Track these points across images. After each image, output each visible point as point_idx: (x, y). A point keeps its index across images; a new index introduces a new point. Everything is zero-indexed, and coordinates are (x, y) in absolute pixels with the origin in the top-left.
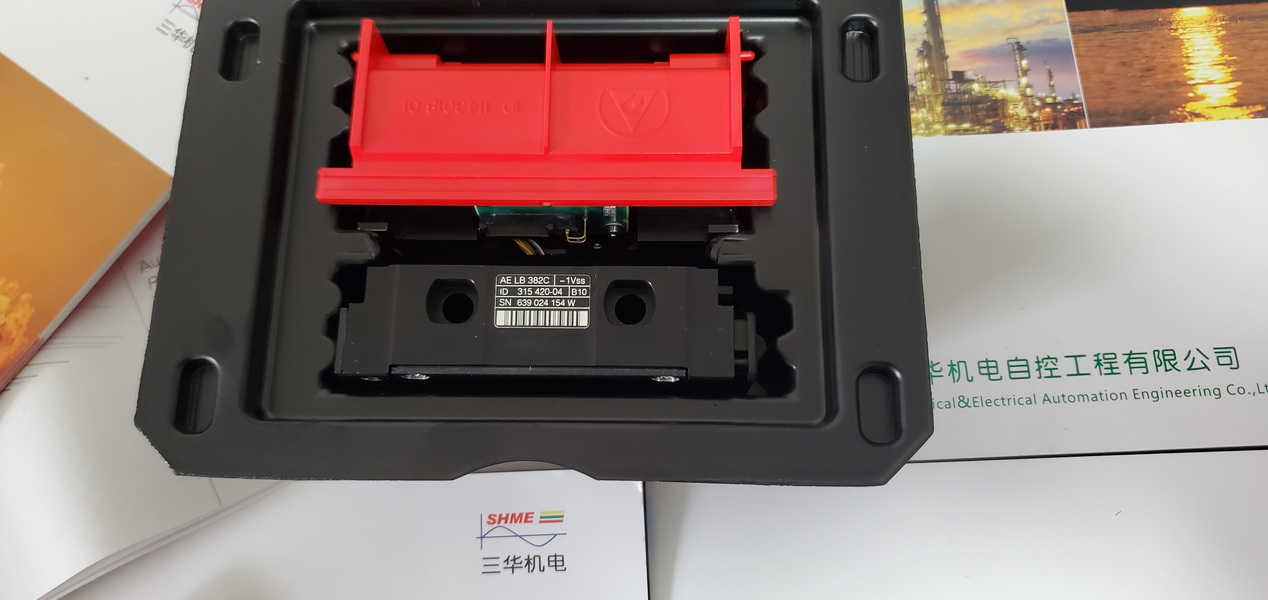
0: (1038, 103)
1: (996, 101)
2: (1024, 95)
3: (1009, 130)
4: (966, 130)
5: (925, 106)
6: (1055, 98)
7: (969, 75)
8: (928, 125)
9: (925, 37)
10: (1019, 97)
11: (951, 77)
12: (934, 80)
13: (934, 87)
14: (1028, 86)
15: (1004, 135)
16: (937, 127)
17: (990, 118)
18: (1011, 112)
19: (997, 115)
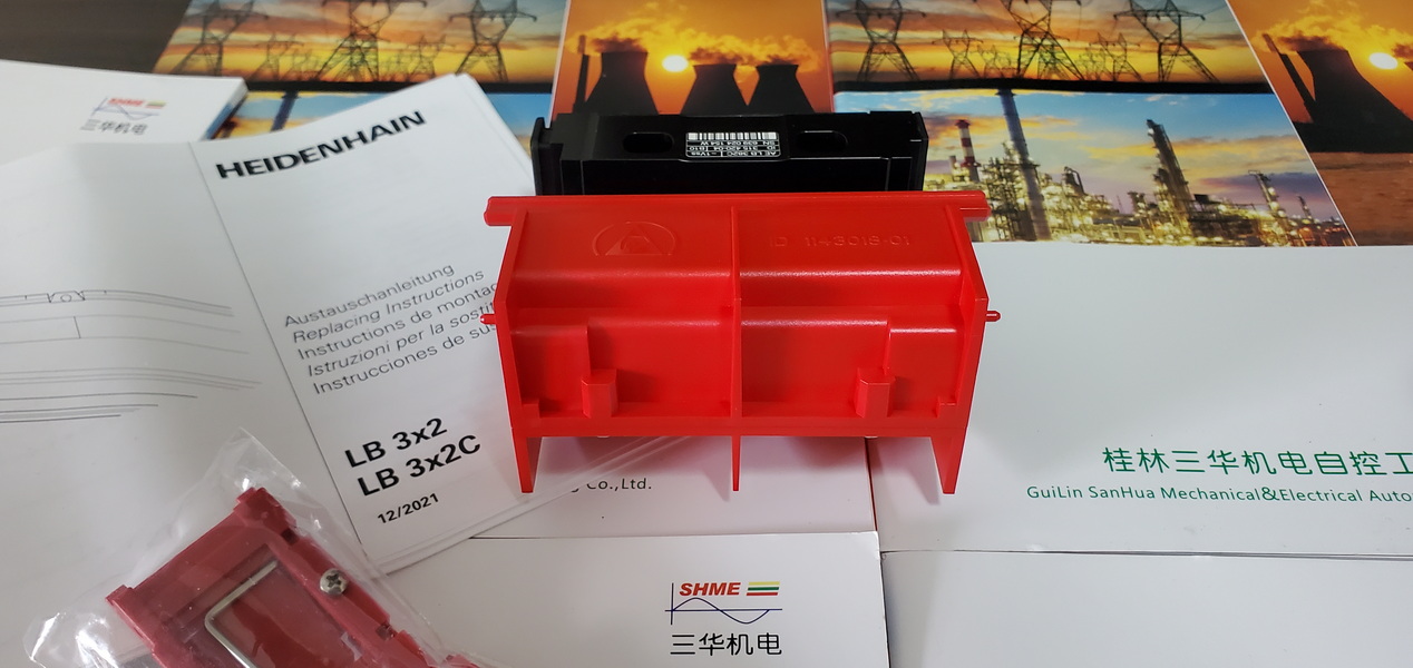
0: (1294, 224)
1: (1247, 220)
2: (1277, 217)
3: (1267, 245)
4: (1217, 243)
5: (1169, 220)
6: (1312, 220)
7: (1213, 198)
8: (1176, 237)
9: (1161, 166)
10: (1273, 218)
11: (1194, 198)
12: (1175, 201)
13: (1177, 205)
14: (1280, 209)
15: (1262, 248)
16: (1187, 238)
17: (1243, 233)
18: (1266, 230)
19: (1251, 232)
